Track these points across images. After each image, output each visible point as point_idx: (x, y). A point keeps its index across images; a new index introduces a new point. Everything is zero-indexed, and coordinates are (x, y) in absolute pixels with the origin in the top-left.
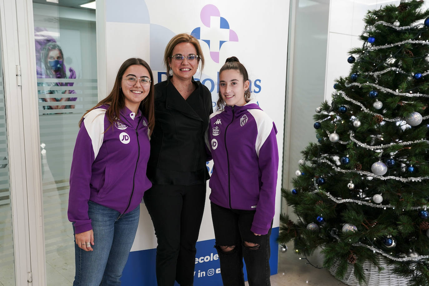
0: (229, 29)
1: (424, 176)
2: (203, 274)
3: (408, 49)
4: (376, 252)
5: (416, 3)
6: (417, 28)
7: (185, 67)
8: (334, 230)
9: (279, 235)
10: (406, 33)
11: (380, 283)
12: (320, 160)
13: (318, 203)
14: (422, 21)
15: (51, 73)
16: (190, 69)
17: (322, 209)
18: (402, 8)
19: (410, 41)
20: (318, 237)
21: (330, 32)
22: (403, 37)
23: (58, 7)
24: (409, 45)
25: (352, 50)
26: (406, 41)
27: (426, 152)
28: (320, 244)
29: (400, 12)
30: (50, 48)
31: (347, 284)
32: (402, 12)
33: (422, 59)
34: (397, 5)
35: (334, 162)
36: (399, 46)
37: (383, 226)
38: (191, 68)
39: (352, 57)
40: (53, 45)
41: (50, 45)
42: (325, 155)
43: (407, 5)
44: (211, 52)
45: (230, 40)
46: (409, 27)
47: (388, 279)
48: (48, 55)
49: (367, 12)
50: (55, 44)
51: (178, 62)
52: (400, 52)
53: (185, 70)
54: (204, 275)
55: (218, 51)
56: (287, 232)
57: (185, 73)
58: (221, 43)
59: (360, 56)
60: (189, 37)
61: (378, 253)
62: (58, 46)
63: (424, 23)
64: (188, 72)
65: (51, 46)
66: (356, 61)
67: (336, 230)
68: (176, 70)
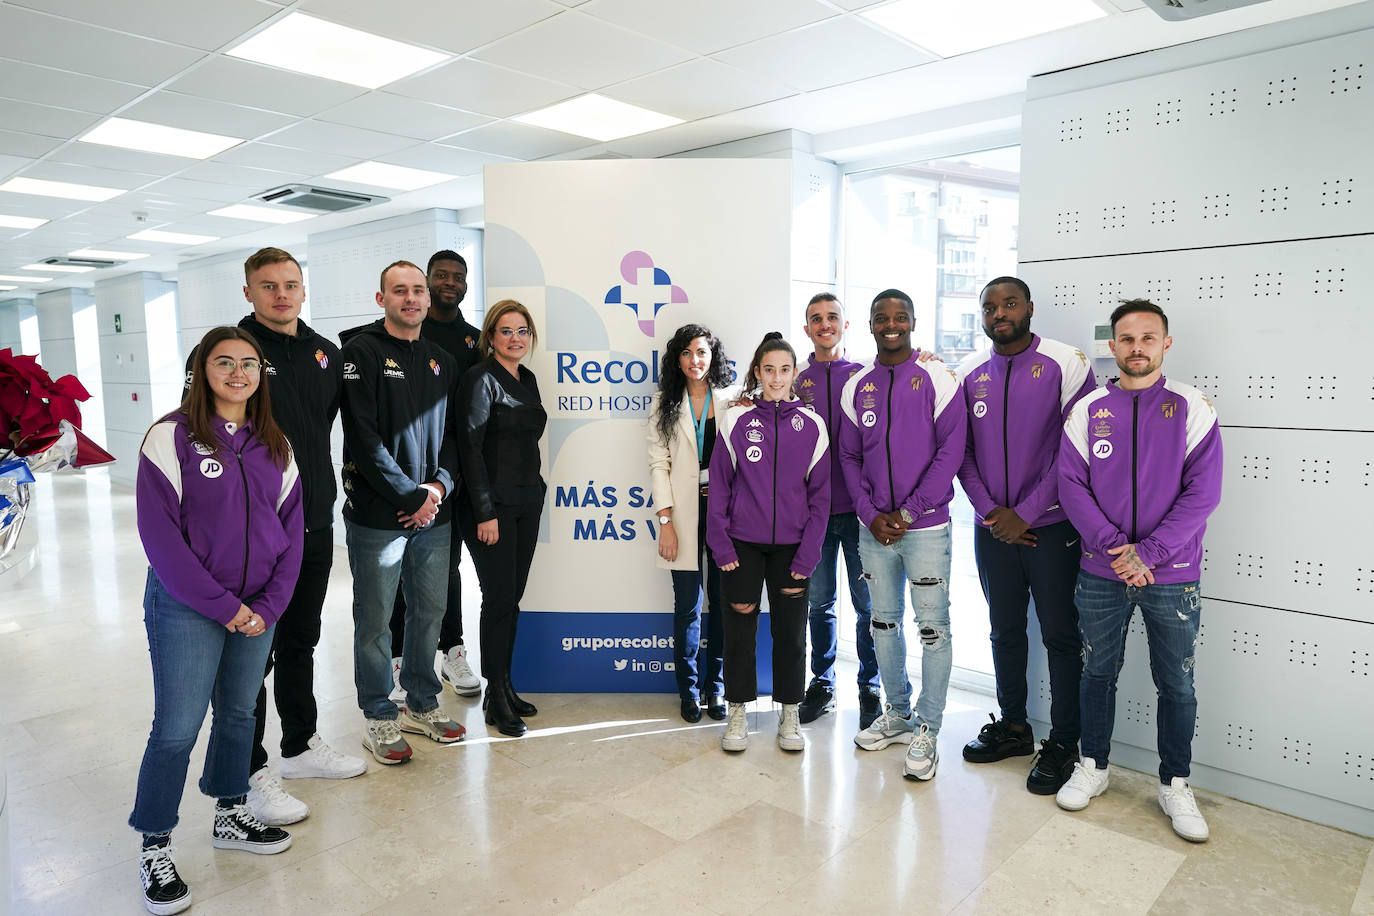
0: (670, 283)
2: (641, 667)
44: (640, 323)
45: (673, 301)
54: (644, 669)
55: (652, 318)
58: (657, 306)
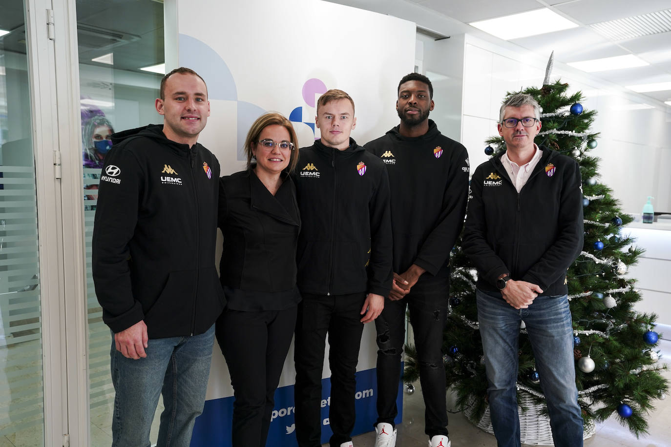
1: (574, 294)
3: (553, 140)
4: (520, 389)
5: (560, 86)
6: (562, 116)
7: (275, 156)
8: (471, 364)
9: (404, 372)
10: (550, 121)
11: (527, 429)
12: (453, 275)
13: (452, 329)
14: (568, 108)
15: (97, 158)
16: (282, 161)
17: (456, 337)
18: (545, 91)
19: (555, 131)
20: (452, 372)
21: (464, 115)
22: (547, 126)
23: (113, 69)
24: (554, 136)
25: (489, 139)
26: (551, 131)
27: (576, 265)
28: (454, 381)
29: (543, 96)
30: (96, 124)
31: (488, 433)
32: (545, 96)
33: (569, 153)
34: (540, 87)
35: (470, 277)
36: (543, 136)
37: (528, 357)
38: (283, 159)
39: (489, 147)
40: (100, 120)
41: (96, 119)
42: (460, 268)
43: (550, 88)
46: (553, 114)
47: (536, 423)
48: (93, 132)
49: (506, 94)
50: (103, 119)
51: (267, 151)
52: (545, 143)
53: (275, 160)
56: (413, 368)
57: (275, 164)
59: (499, 146)
60: (282, 118)
61: (524, 391)
62: (107, 121)
63: (569, 110)
64: (279, 163)
65: (98, 121)
66: (494, 152)
67: (473, 364)
68: (264, 160)
